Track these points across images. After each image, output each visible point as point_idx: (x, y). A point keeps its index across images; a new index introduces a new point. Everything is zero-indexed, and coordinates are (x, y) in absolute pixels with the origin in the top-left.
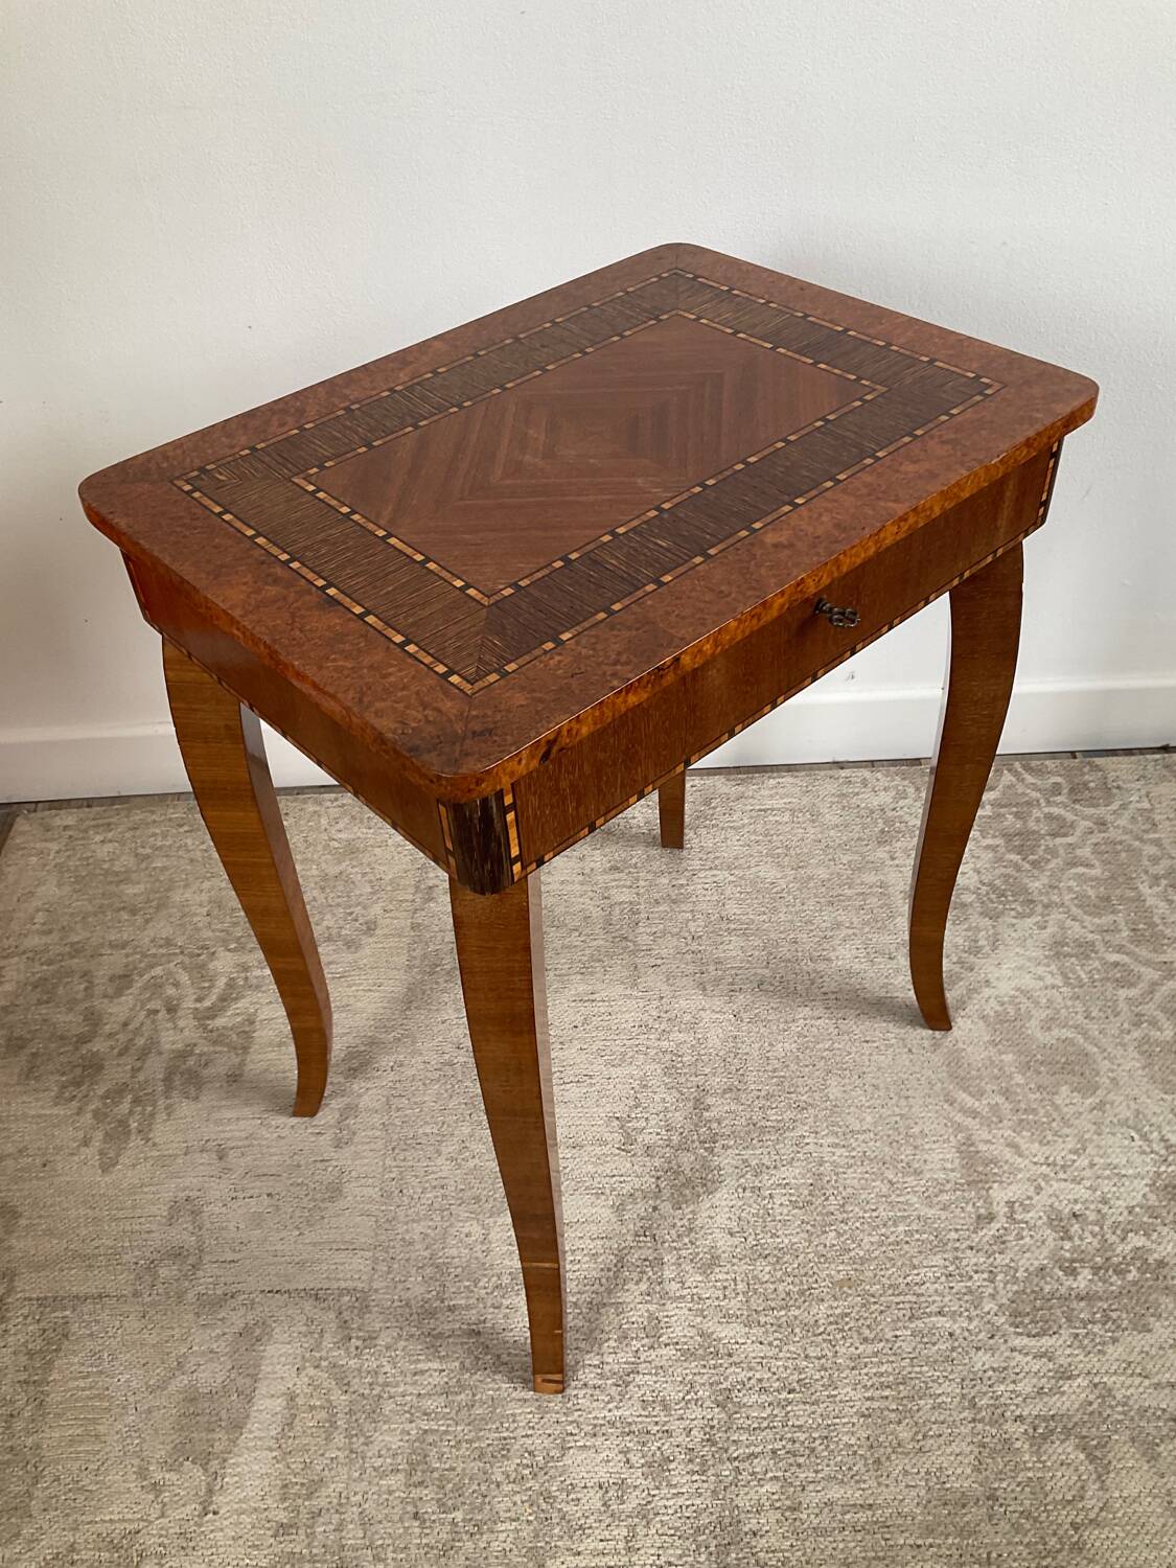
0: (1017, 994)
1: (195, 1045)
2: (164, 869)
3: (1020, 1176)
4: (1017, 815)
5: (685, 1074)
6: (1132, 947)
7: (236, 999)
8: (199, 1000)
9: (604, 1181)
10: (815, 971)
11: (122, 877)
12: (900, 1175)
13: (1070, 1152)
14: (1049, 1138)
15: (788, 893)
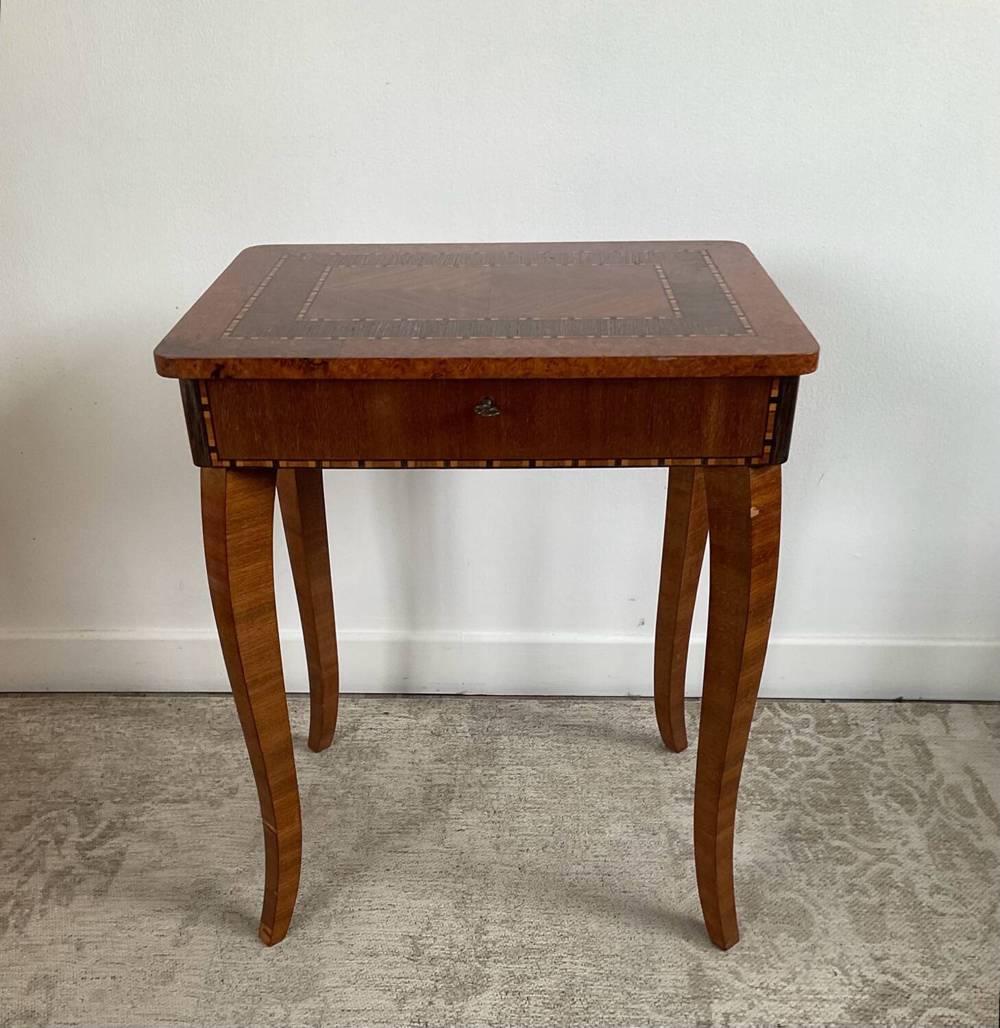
0: (753, 865)
1: (73, 868)
2: (73, 743)
3: (737, 995)
4: (771, 740)
5: (472, 908)
6: (853, 837)
7: (112, 837)
8: (83, 836)
9: (392, 981)
10: (591, 840)
11: (38, 747)
12: (637, 989)
13: (782, 980)
14: (766, 969)
15: (578, 785)
